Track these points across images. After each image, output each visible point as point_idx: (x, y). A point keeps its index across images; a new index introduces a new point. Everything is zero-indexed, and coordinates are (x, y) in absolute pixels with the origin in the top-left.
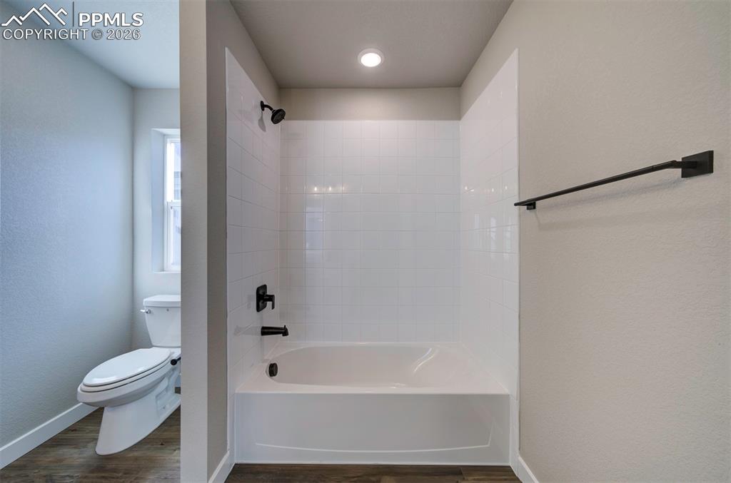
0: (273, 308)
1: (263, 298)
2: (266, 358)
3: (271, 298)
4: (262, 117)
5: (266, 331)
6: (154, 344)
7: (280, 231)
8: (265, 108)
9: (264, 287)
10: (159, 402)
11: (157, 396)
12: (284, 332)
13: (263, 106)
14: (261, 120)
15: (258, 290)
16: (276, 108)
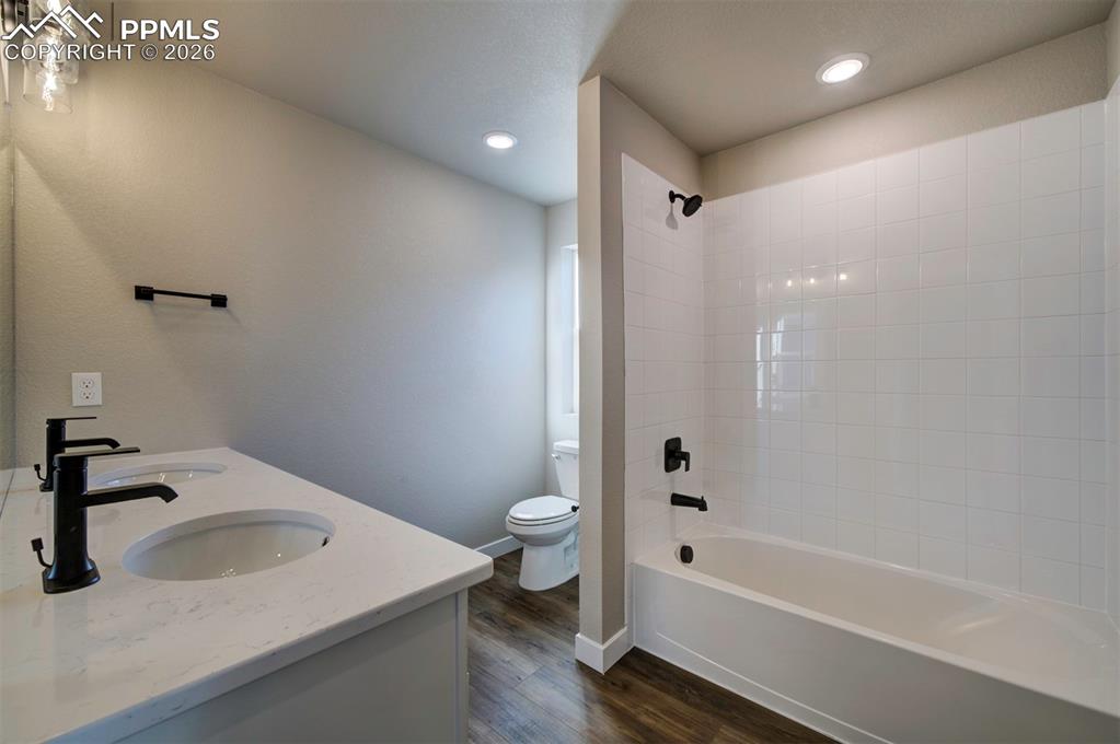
0: (687, 469)
1: (674, 455)
2: (678, 536)
3: (686, 456)
4: (671, 214)
5: (678, 500)
6: (563, 493)
7: (705, 363)
8: (677, 199)
9: (678, 441)
10: (567, 558)
11: (566, 549)
12: (701, 505)
13: (673, 197)
14: (671, 218)
15: (668, 443)
16: (688, 196)
